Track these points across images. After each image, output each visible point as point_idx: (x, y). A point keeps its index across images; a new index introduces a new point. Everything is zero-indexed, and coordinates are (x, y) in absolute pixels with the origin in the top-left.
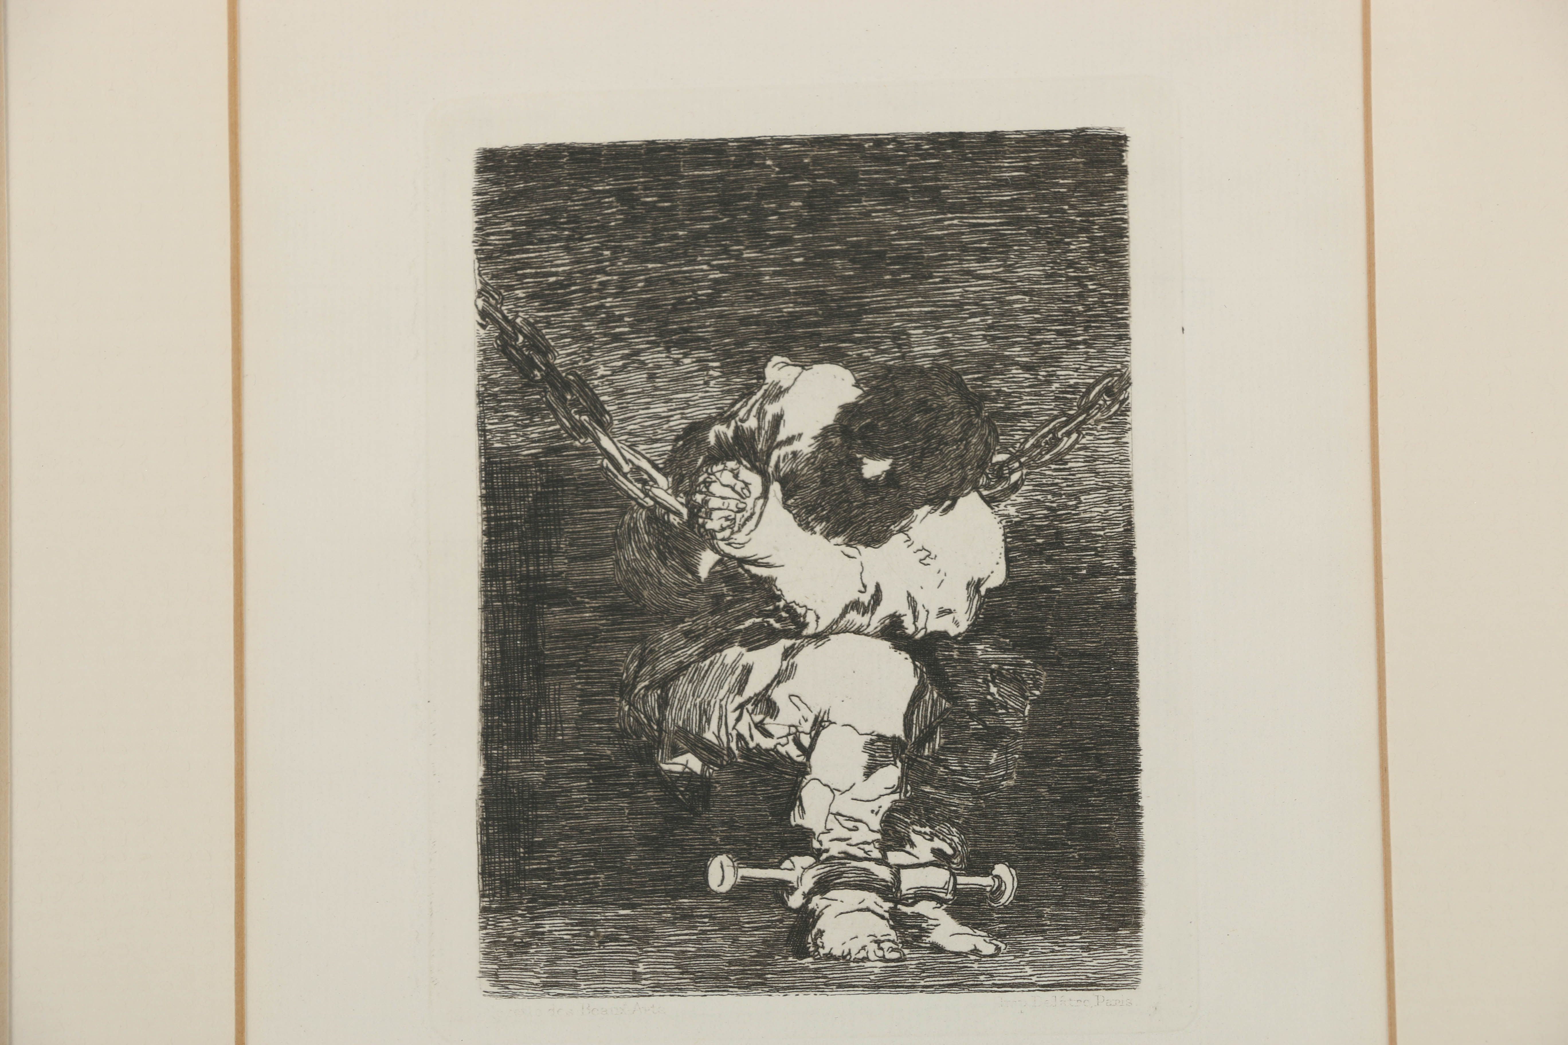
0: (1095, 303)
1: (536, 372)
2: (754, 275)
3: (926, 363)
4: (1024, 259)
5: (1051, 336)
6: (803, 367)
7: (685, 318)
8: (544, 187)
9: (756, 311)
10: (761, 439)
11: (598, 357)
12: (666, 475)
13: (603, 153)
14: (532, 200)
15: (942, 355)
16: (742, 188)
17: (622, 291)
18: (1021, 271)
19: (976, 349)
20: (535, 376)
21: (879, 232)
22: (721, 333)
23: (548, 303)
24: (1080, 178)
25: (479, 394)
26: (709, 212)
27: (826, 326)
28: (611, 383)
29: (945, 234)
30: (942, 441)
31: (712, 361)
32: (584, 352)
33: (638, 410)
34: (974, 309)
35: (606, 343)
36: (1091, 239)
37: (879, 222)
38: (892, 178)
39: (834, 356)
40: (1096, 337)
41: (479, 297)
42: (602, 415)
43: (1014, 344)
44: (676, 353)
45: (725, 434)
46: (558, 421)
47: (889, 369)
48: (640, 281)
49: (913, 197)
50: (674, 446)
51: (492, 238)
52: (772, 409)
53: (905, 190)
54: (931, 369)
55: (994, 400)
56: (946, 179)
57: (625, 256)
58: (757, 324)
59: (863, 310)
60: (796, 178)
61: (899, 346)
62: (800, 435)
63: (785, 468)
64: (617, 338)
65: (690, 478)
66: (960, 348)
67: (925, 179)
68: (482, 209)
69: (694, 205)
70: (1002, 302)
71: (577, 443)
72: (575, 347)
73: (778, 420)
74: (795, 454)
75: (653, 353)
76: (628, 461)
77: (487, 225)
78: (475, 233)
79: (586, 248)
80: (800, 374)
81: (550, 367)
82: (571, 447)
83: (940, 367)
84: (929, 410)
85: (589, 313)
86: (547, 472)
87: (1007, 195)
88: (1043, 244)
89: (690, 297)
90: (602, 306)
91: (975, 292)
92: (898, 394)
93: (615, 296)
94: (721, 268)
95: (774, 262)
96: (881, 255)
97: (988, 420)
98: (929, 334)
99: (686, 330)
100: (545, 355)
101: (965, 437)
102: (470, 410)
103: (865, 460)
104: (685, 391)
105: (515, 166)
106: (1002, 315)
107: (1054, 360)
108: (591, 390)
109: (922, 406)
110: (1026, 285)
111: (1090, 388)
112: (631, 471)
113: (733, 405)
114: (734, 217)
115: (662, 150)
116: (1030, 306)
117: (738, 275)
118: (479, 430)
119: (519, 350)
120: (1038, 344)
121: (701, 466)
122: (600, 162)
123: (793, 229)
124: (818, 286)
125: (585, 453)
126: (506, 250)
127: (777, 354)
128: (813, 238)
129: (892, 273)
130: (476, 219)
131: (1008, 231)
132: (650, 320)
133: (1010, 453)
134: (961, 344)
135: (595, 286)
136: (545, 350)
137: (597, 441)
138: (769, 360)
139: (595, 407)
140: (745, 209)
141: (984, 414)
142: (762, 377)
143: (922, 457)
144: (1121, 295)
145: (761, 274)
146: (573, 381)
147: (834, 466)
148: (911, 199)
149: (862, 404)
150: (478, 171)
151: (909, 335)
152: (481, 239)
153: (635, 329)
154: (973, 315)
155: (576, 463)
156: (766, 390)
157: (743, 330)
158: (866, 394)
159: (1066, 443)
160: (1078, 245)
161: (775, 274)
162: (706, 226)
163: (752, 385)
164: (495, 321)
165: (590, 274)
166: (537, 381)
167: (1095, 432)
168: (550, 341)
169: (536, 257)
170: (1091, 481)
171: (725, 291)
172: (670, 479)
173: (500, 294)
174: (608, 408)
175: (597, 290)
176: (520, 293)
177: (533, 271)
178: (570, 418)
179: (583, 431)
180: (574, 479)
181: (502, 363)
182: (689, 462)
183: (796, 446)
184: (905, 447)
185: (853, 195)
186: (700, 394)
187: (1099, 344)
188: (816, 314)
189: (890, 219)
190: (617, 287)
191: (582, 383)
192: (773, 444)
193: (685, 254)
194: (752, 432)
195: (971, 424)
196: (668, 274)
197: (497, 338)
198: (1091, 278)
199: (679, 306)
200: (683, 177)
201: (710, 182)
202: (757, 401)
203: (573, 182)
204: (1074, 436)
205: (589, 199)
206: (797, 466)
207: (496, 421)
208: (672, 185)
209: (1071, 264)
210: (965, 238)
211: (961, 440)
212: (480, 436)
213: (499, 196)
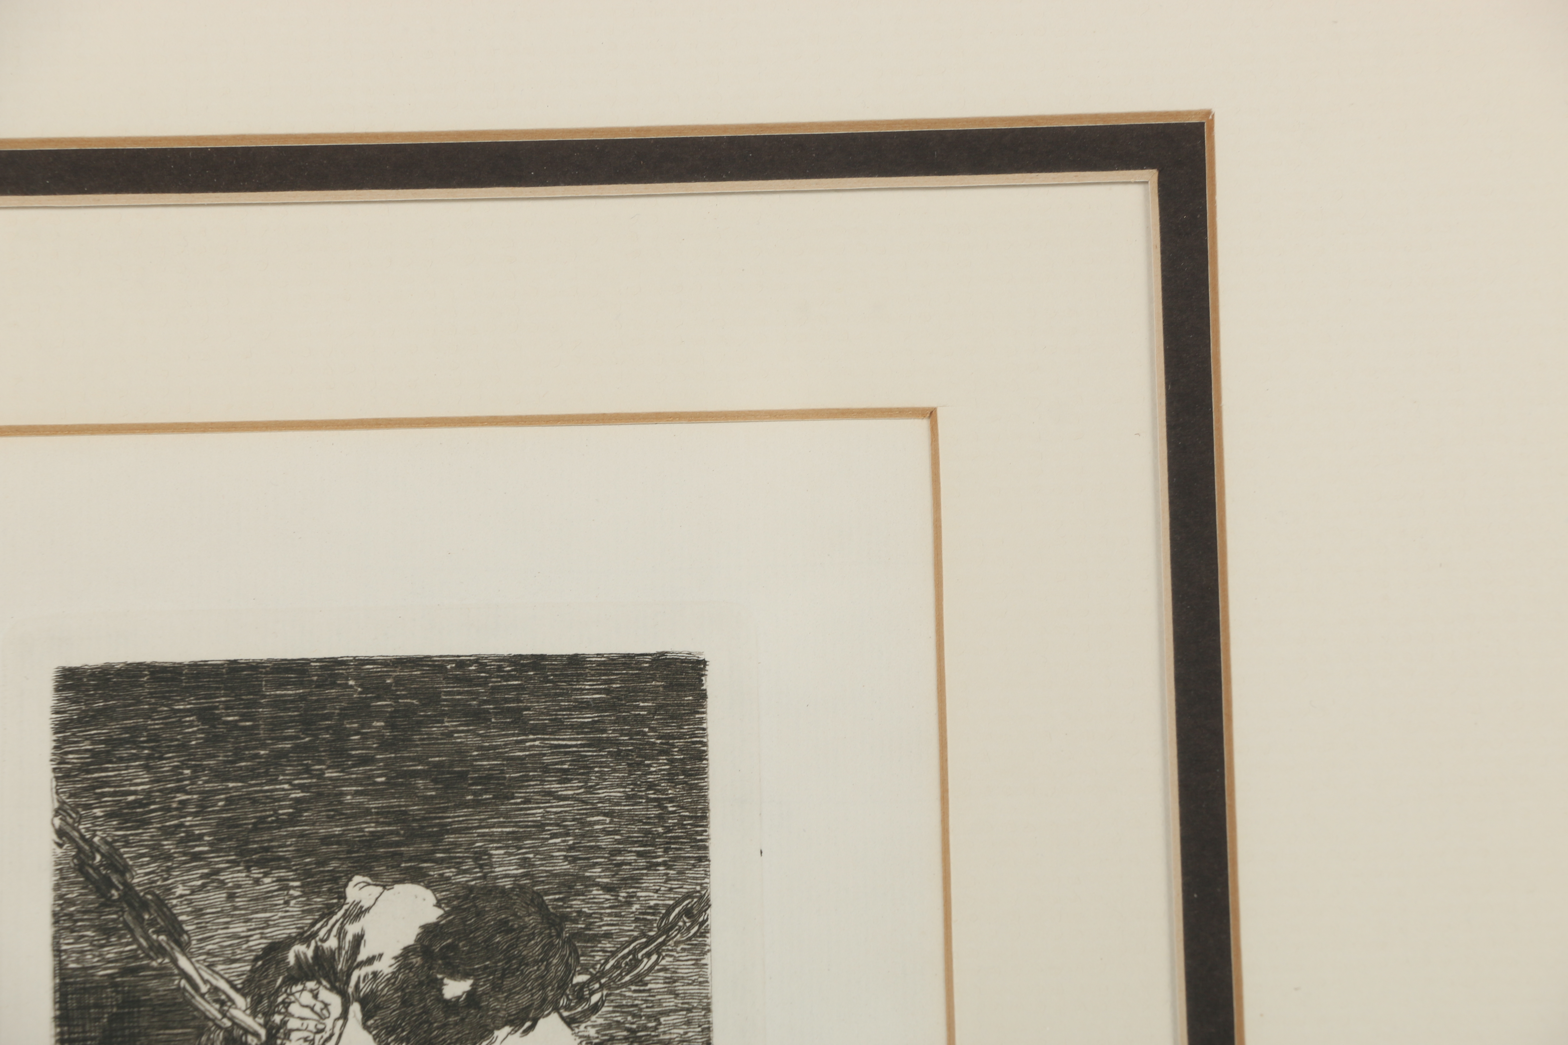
0: (675, 825)
1: (114, 892)
2: (336, 795)
3: (507, 884)
4: (605, 780)
5: (631, 857)
6: (384, 887)
7: (266, 837)
8: (125, 706)
9: (337, 830)
10: (342, 959)
11: (177, 876)
12: (244, 995)
13: (184, 672)
14: (112, 719)
15: (524, 875)
16: (324, 708)
17: (202, 809)
18: (602, 793)
19: (557, 869)
20: (113, 895)
21: (461, 752)
22: (302, 852)
23: (127, 821)
24: (660, 701)
25: (55, 914)
26: (290, 732)
27: (407, 845)
28: (190, 902)
29: (527, 756)
30: (523, 962)
31: (293, 880)
32: (162, 871)
33: (217, 930)
34: (555, 830)
35: (185, 862)
36: (671, 761)
37: (461, 743)
38: (474, 699)
39: (416, 876)
40: (676, 859)
41: (56, 816)
42: (180, 935)
43: (595, 865)
44: (256, 873)
45: (305, 954)
46: (135, 940)
47: (471, 889)
48: (221, 800)
49: (496, 718)
50: (253, 966)
51: (71, 756)
52: (352, 929)
53: (487, 711)
54: (512, 889)
55: (575, 921)
56: (528, 701)
57: (205, 775)
58: (338, 843)
59: (444, 830)
60: (379, 698)
61: (481, 866)
62: (381, 955)
63: (365, 989)
64: (196, 857)
65: (269, 998)
66: (541, 868)
67: (507, 701)
68: (60, 727)
69: (276, 725)
70: (582, 823)
71: (154, 964)
72: (153, 867)
73: (358, 939)
74: (375, 974)
75: (233, 873)
76: (206, 982)
77: (65, 744)
78: (53, 751)
79: (166, 767)
80: (381, 894)
81: (128, 887)
82: (147, 967)
83: (522, 887)
84: (511, 930)
85: (168, 832)
86: (123, 992)
87: (588, 717)
88: (623, 765)
89: (271, 816)
90: (181, 825)
91: (556, 813)
92: (479, 914)
93: (195, 814)
94: (302, 787)
95: (356, 782)
96: (463, 776)
97: (569, 941)
98: (510, 854)
99: (267, 849)
100: (122, 874)
101: (545, 958)
102: (45, 929)
103: (446, 981)
104: (264, 911)
105: (94, 685)
106: (583, 836)
107: (635, 880)
108: (169, 909)
109: (504, 927)
110: (607, 807)
111: (669, 910)
112: (209, 992)
113: (313, 925)
114: (316, 736)
115: (243, 669)
116: (611, 827)
117: (320, 795)
118: (54, 950)
119: (96, 869)
120: (619, 865)
121: (281, 986)
122: (181, 681)
123: (376, 748)
124: (400, 806)
125: (162, 974)
126: (84, 768)
127: (358, 874)
128: (395, 758)
129: (474, 793)
130: (54, 737)
131: (589, 753)
132: (230, 839)
133: (591, 974)
134: (542, 865)
135: (174, 805)
136: (123, 870)
137: (174, 961)
138: (350, 880)
139: (174, 927)
140: (327, 729)
141: (565, 935)
142: (342, 896)
143: (503, 977)
144: (701, 817)
145: (343, 794)
146: (151, 900)
147: (414, 987)
148: (493, 720)
149: (443, 925)
150: (57, 690)
151: (491, 856)
152: (58, 758)
153: (215, 847)
154: (554, 836)
155: (153, 983)
156: (347, 910)
157: (324, 849)
158: (447, 914)
159: (646, 964)
160: (658, 767)
161: (357, 793)
162: (288, 745)
163: (333, 905)
164: (72, 840)
165: (170, 793)
166: (115, 901)
167: (674, 954)
168: (128, 860)
169: (115, 776)
170: (670, 1002)
171: (306, 811)
172: (249, 1000)
173: (77, 813)
174: (187, 928)
175: (176, 809)
176: (98, 812)
177: (112, 790)
178: (148, 938)
179: (161, 951)
180: (151, 1000)
181: (79, 883)
182: (269, 983)
183: (377, 966)
184: (486, 967)
185: (435, 716)
186: (280, 914)
187: (679, 865)
188: (397, 833)
189: (472, 740)
190: (197, 806)
191: (161, 903)
192: (353, 964)
193: (267, 773)
194: (332, 952)
195: (552, 945)
196: (249, 793)
197: (74, 857)
198: (671, 800)
199: (259, 825)
200: (265, 697)
201: (292, 701)
202: (337, 921)
203: (153, 700)
204: (654, 957)
205: (170, 717)
206: (377, 986)
207: (71, 941)
208: (255, 704)
209: (651, 786)
210: (547, 760)
211: (542, 961)
212: (55, 956)
213: (77, 714)
